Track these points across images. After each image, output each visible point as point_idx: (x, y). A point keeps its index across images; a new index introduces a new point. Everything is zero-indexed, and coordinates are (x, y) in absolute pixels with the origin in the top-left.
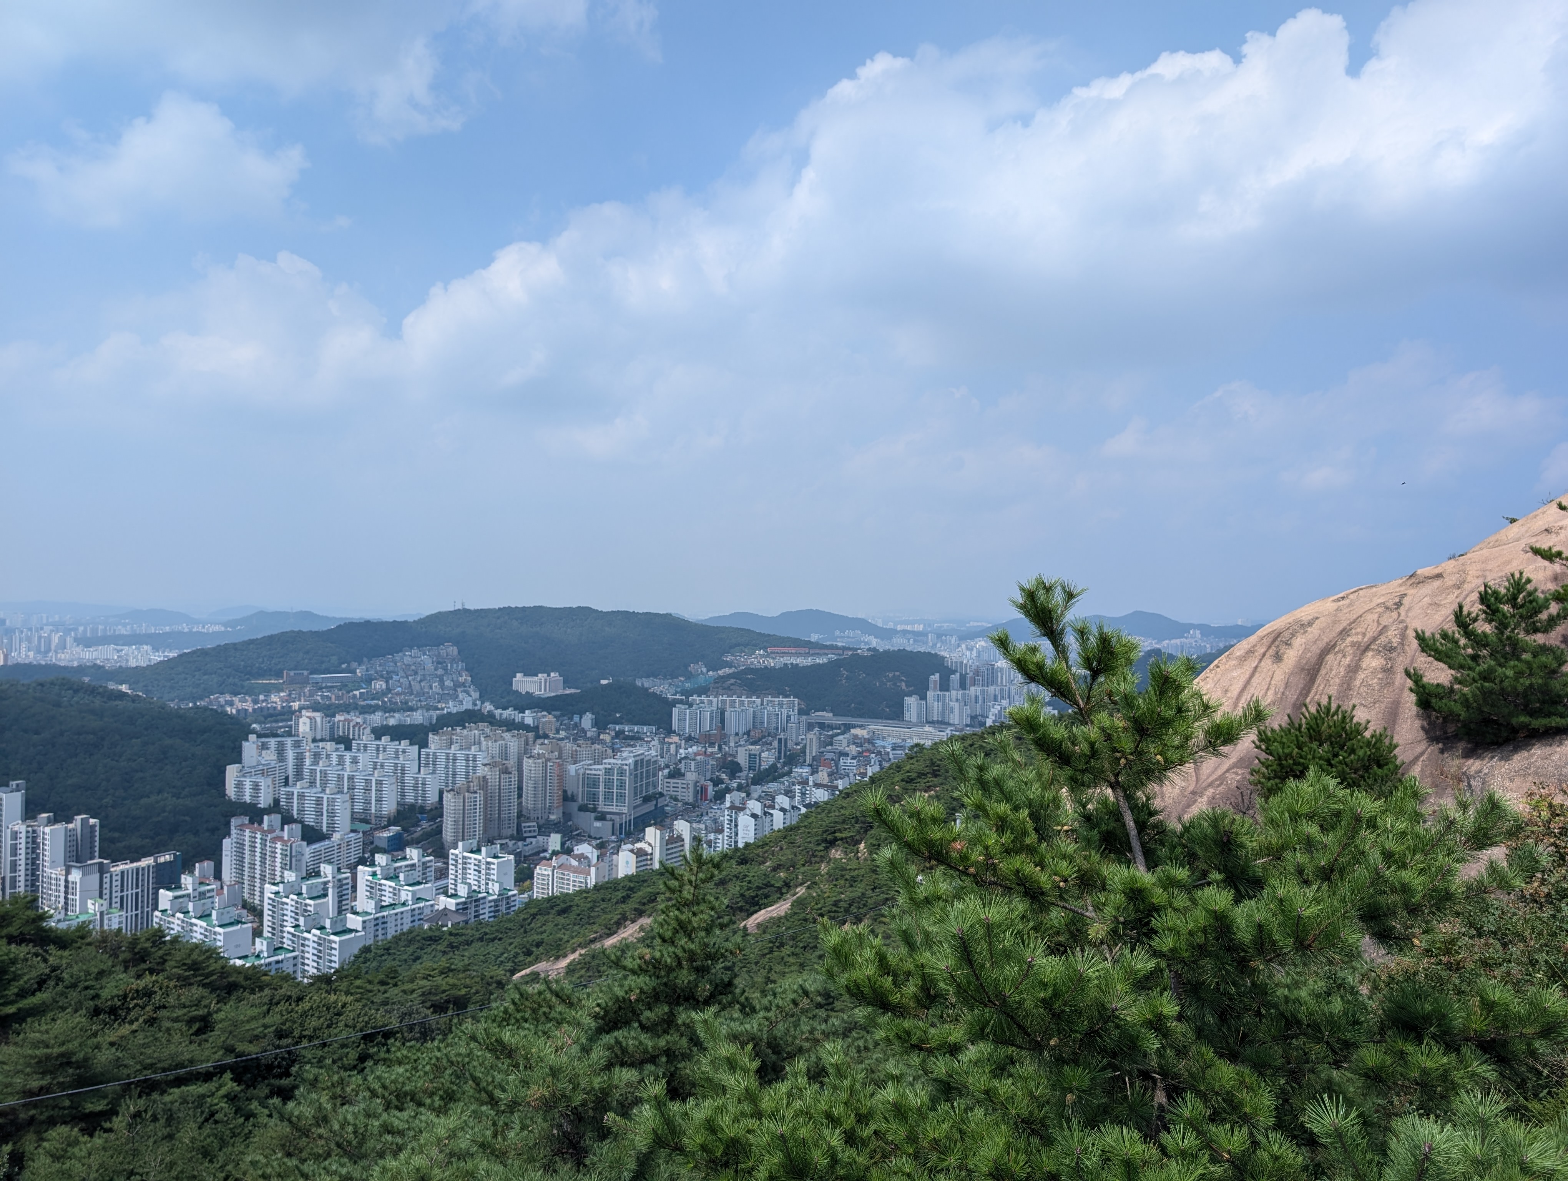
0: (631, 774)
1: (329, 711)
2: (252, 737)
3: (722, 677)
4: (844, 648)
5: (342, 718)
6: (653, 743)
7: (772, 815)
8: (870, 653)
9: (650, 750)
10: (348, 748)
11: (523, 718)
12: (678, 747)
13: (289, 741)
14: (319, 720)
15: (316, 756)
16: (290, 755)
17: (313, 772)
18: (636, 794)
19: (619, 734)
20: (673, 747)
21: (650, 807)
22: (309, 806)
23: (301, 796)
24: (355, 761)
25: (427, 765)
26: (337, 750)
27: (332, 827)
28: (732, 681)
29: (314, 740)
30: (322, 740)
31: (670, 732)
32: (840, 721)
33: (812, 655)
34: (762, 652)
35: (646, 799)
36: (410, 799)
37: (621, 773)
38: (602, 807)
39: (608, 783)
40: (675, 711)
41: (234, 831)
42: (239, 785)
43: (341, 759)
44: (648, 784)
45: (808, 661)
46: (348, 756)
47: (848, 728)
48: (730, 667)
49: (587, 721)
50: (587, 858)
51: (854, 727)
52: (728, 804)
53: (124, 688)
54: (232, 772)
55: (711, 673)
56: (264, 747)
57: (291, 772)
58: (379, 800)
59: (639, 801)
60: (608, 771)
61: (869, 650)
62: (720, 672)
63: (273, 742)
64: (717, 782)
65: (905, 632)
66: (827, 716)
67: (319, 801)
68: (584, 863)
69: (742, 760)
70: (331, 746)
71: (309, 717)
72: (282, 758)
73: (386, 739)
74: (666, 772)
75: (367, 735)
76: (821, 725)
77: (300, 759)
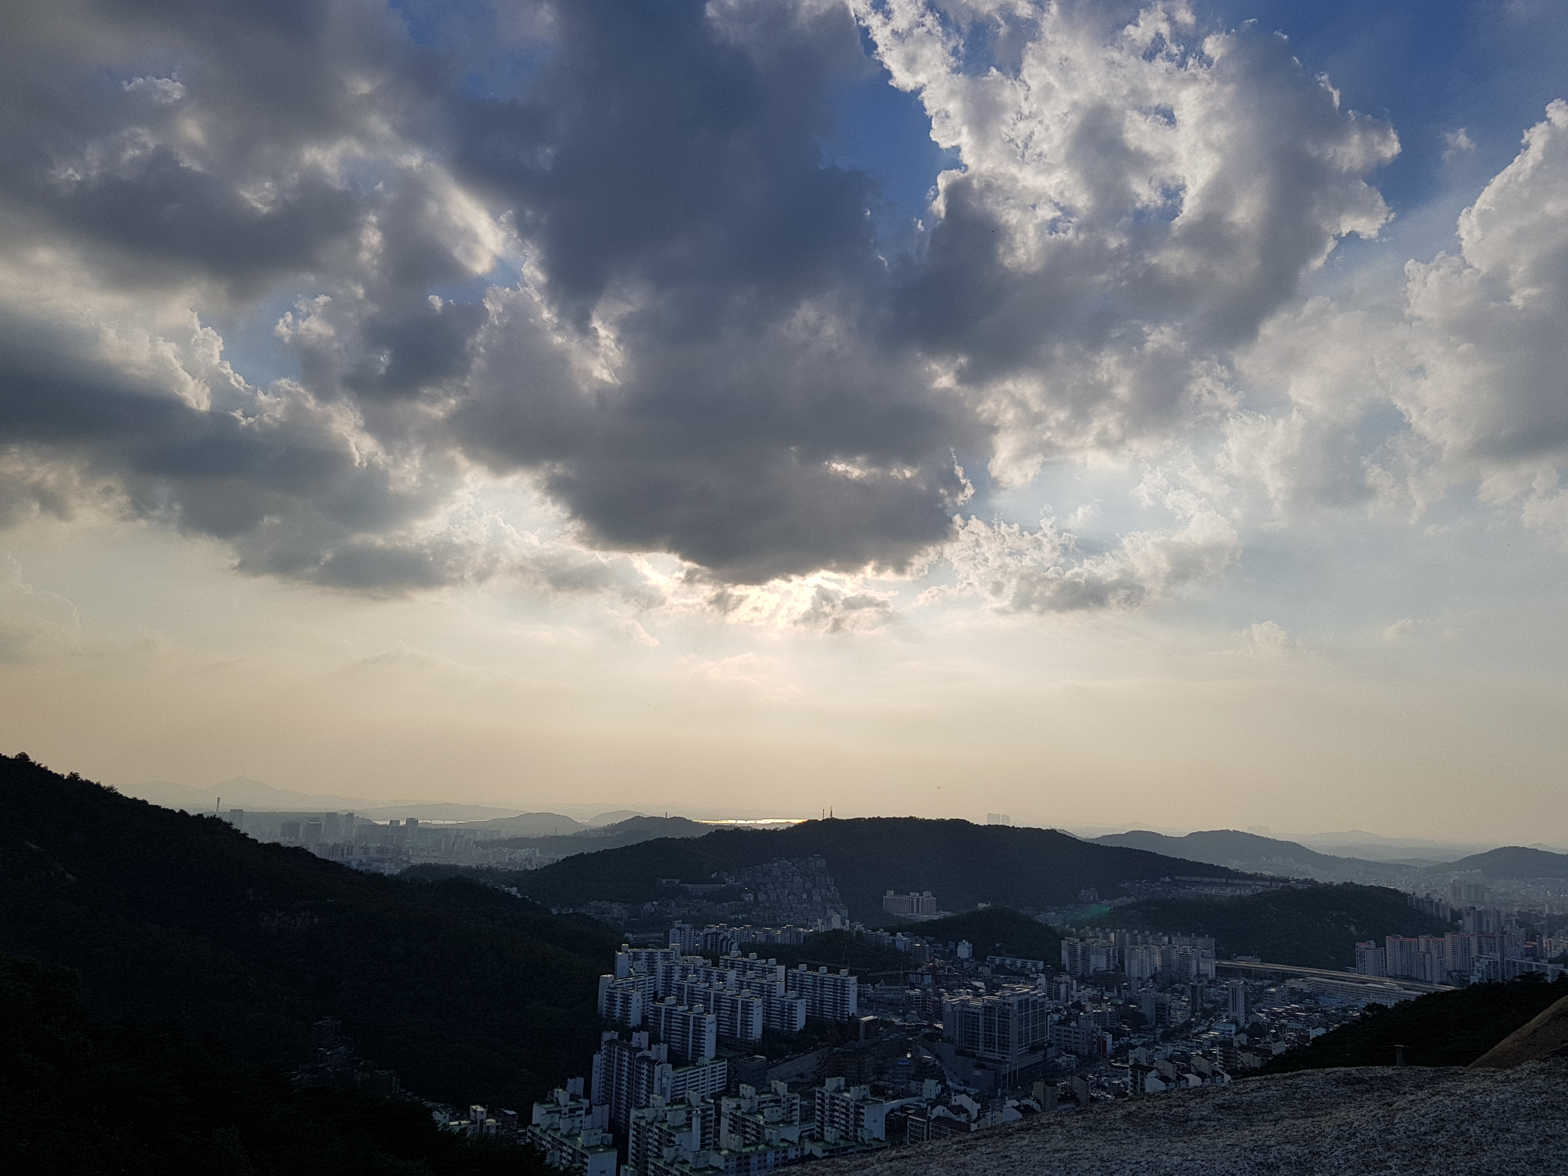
0: (1014, 1015)
1: (699, 923)
2: (625, 946)
3: (1119, 908)
4: (1272, 879)
5: (710, 931)
6: (1039, 981)
8: (1305, 886)
9: (1035, 989)
10: (716, 964)
11: (894, 941)
12: (1069, 987)
13: (659, 952)
14: (688, 930)
15: (685, 970)
16: (660, 966)
17: (680, 988)
18: (1020, 1041)
19: (1000, 969)
20: (1063, 987)
21: (1039, 1057)
22: (676, 1025)
23: (669, 1013)
24: (722, 978)
25: (794, 988)
26: (704, 965)
27: (698, 1050)
28: (1132, 912)
29: (684, 953)
30: (690, 953)
31: (1061, 969)
32: (1271, 967)
33: (1231, 885)
34: (1167, 879)
35: (1034, 1049)
36: (776, 1025)
37: (1005, 1014)
38: (981, 1051)
39: (989, 1024)
40: (1064, 943)
41: (604, 1047)
42: (611, 997)
43: (709, 974)
44: (1034, 1030)
45: (1227, 892)
46: (715, 972)
48: (1129, 897)
49: (964, 950)
50: (966, 1111)
52: (1131, 1062)
53: (514, 890)
54: (605, 981)
55: (1106, 902)
56: (636, 957)
57: (660, 987)
58: (746, 1023)
59: (1024, 1050)
60: (989, 1010)
61: (1306, 881)
62: (1118, 902)
63: (644, 952)
64: (1117, 1034)
66: (1253, 962)
67: (685, 1020)
68: (963, 1118)
69: (1148, 1011)
70: (700, 960)
71: (679, 929)
72: (652, 971)
73: (753, 955)
74: (1056, 1017)
75: (735, 953)
76: (1247, 974)
77: (669, 972)
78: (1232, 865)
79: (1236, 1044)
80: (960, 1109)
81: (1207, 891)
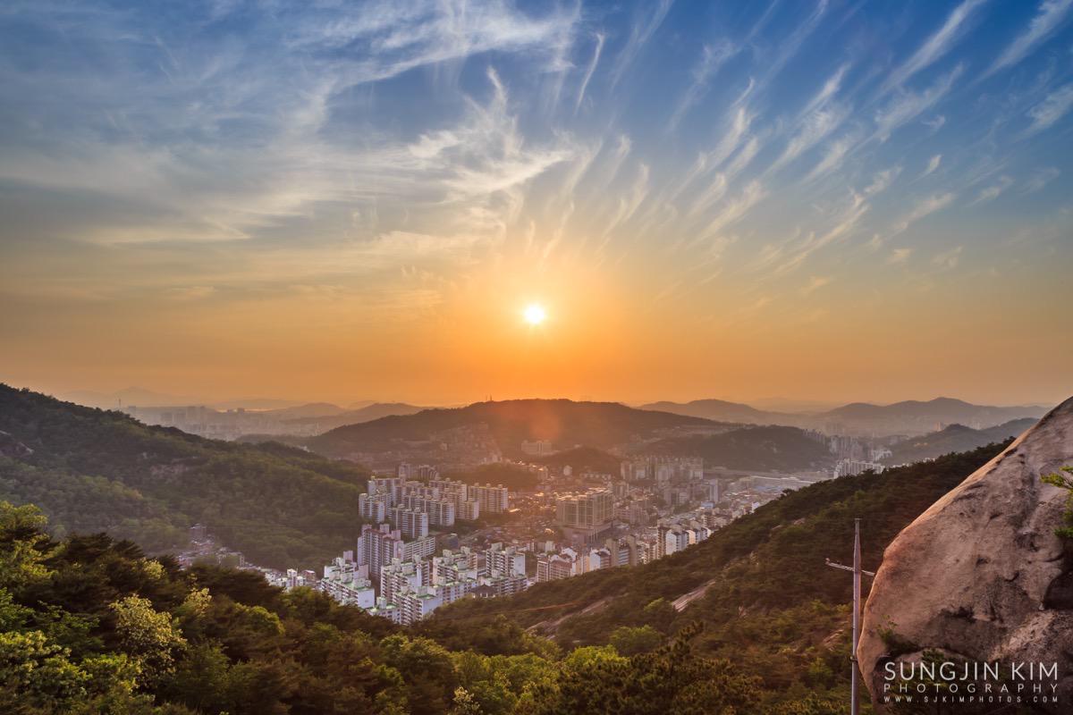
0: (595, 505)
1: (415, 462)
2: (373, 477)
3: (652, 444)
4: (733, 425)
5: (423, 467)
6: (608, 485)
7: (688, 534)
8: (751, 428)
9: (606, 490)
11: (528, 468)
12: (625, 488)
13: (393, 480)
14: (409, 468)
15: (409, 490)
16: (394, 488)
17: (407, 499)
18: (598, 518)
19: (588, 480)
20: (621, 488)
21: (608, 526)
22: (405, 519)
23: (400, 513)
24: (430, 493)
25: (472, 496)
26: (420, 486)
27: (418, 533)
28: (658, 446)
29: (408, 480)
30: (411, 480)
31: (620, 478)
32: (732, 472)
33: (712, 429)
34: (678, 428)
35: (606, 522)
36: (462, 517)
37: (590, 503)
38: (577, 525)
39: (582, 511)
40: (622, 464)
41: (364, 533)
42: (367, 506)
43: (422, 491)
44: (606, 512)
45: (710, 433)
46: (426, 489)
47: (737, 477)
48: (657, 438)
49: (567, 471)
50: (569, 557)
51: (741, 476)
52: (659, 526)
53: (305, 448)
54: (363, 497)
55: (645, 441)
56: (380, 483)
57: (395, 499)
58: (445, 517)
59: (601, 523)
60: (581, 502)
61: (751, 425)
62: (652, 441)
63: (384, 481)
64: (651, 511)
66: (722, 469)
67: (410, 516)
68: (568, 561)
69: (667, 498)
70: (417, 483)
71: (404, 467)
72: (389, 491)
73: (448, 480)
74: (618, 504)
75: (437, 477)
76: (719, 476)
77: (399, 491)
78: (713, 418)
79: (713, 514)
80: (566, 556)
81: (699, 432)
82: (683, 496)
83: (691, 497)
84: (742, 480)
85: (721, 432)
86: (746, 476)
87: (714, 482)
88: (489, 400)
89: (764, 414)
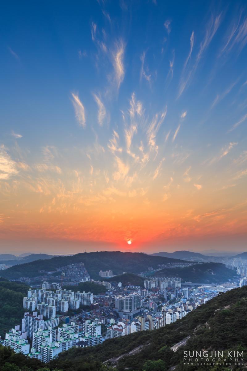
0: (133, 300)
1: (50, 281)
2: (30, 289)
3: (158, 271)
4: (194, 262)
5: (54, 284)
6: (139, 291)
7: (176, 314)
8: (202, 264)
9: (138, 293)
10: (55, 293)
11: (102, 283)
12: (146, 292)
13: (40, 291)
14: (47, 284)
15: (47, 295)
16: (40, 294)
17: (46, 300)
18: (135, 307)
19: (129, 289)
20: (145, 292)
21: (139, 311)
22: (45, 309)
23: (43, 306)
24: (57, 296)
25: (76, 297)
26: (52, 293)
27: (51, 316)
28: (161, 272)
29: (46, 290)
30: (48, 290)
31: (144, 288)
32: (194, 284)
33: (184, 264)
34: (169, 264)
35: (138, 309)
36: (72, 307)
37: (130, 300)
38: (125, 310)
39: (127, 303)
40: (145, 281)
41: (25, 316)
42: (27, 303)
43: (53, 295)
44: (138, 304)
45: (183, 266)
46: (55, 295)
47: (197, 287)
48: (160, 268)
49: (120, 285)
50: (122, 326)
52: (162, 310)
54: (25, 299)
55: (154, 270)
56: (33, 292)
57: (40, 299)
58: (63, 308)
59: (136, 309)
60: (127, 300)
61: (202, 262)
62: (158, 270)
63: (35, 291)
64: (158, 303)
65: (212, 257)
66: (190, 283)
67: (47, 308)
68: (121, 328)
69: (165, 297)
70: (51, 292)
71: (45, 284)
72: (38, 295)
73: (65, 290)
74: (143, 300)
75: (60, 289)
76: (189, 286)
77: (42, 296)
78: (184, 259)
79: (187, 304)
80: (120, 326)
81: (179, 266)
82: (173, 296)
83: (176, 296)
84: (198, 288)
85: (188, 266)
86: (200, 286)
87: (186, 289)
88: (84, 252)
89: (207, 257)
